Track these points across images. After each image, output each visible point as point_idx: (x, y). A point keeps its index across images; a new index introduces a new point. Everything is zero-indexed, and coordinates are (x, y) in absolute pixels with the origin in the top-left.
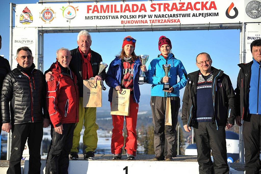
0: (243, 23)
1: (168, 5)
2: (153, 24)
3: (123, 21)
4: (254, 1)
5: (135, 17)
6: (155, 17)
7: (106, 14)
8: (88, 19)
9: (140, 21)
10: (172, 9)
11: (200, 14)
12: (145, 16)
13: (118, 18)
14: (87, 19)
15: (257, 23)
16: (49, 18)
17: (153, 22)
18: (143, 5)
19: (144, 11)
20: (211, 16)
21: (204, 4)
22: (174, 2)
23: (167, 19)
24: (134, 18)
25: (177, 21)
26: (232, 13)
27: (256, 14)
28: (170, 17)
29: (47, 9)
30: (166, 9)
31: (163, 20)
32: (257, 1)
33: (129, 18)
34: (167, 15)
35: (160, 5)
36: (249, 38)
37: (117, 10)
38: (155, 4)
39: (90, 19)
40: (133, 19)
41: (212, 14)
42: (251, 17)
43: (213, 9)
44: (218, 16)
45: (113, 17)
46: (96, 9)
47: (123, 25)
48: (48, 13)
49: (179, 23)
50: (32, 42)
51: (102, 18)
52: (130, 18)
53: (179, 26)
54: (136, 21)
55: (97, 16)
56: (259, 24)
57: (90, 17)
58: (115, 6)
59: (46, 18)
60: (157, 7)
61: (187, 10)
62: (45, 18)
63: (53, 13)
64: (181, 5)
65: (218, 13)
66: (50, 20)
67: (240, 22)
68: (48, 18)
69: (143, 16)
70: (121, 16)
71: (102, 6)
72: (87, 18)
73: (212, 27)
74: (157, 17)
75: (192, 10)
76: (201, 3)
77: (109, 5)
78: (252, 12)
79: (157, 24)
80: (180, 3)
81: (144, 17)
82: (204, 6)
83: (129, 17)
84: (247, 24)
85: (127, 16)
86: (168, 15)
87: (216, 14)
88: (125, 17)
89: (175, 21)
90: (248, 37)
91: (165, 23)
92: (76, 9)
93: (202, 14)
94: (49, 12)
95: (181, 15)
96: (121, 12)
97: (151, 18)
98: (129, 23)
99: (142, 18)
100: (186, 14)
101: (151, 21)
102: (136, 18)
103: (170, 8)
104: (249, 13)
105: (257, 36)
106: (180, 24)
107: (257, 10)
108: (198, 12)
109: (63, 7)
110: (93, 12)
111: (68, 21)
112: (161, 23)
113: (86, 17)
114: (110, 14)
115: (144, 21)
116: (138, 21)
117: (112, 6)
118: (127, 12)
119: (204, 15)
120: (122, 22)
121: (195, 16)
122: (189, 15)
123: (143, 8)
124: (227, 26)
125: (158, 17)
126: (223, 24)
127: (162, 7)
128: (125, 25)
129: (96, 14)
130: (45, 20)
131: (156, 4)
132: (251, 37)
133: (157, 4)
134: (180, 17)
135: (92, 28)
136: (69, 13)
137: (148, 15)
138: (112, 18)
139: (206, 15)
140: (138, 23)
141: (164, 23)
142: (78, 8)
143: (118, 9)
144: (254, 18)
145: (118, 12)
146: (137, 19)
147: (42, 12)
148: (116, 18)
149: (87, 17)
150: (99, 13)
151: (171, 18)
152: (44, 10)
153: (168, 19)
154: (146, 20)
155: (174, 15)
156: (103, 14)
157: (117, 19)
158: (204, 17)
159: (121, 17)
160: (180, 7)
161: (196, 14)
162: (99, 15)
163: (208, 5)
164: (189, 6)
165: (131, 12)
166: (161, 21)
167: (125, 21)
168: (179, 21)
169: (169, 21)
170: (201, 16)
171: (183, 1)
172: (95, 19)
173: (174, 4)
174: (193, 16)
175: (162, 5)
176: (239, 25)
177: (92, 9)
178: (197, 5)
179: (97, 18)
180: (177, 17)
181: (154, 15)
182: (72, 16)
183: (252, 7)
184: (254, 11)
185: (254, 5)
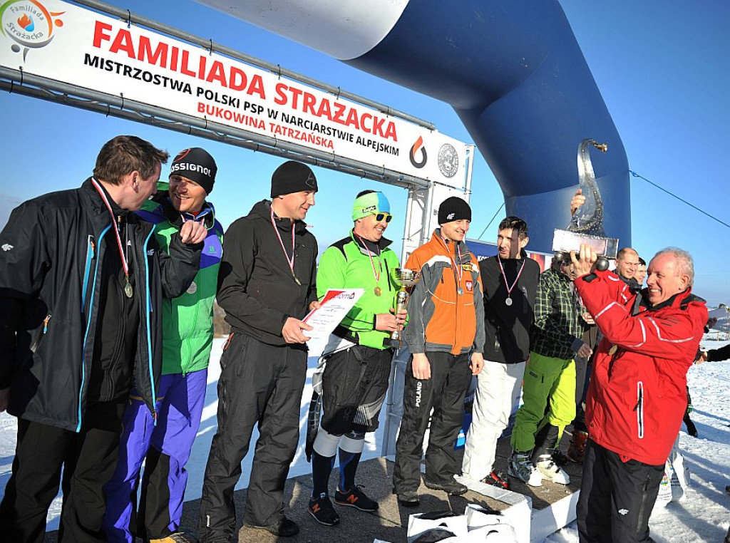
0: (432, 181)
1: (314, 100)
2: (278, 134)
3: (204, 105)
4: (450, 145)
5: (236, 102)
6: (282, 120)
7: (155, 69)
8: (94, 64)
9: (247, 117)
10: (321, 112)
11: (370, 142)
12: (261, 109)
13: (190, 93)
14: (91, 64)
15: (448, 186)
17: (278, 129)
18: (257, 78)
19: (258, 95)
20: (388, 152)
21: (378, 122)
22: (326, 97)
23: (309, 132)
24: (234, 106)
25: (327, 143)
26: (418, 157)
27: (449, 170)
28: (314, 130)
30: (308, 108)
31: (299, 132)
32: (452, 147)
33: (219, 102)
34: (308, 122)
35: (296, 92)
37: (190, 68)
38: (286, 87)
39: (102, 67)
40: (231, 108)
41: (389, 149)
42: (443, 173)
43: (391, 138)
44: (398, 155)
45: (176, 85)
46: (123, 44)
47: (201, 115)
49: (329, 150)
51: (140, 75)
52: (223, 103)
54: (236, 115)
55: (126, 67)
56: (450, 190)
57: (102, 60)
58: (186, 54)
60: (290, 95)
61: (347, 124)
64: (338, 109)
65: (398, 150)
67: (427, 178)
69: (257, 108)
70: (200, 91)
71: (144, 41)
72: (90, 60)
74: (287, 121)
75: (357, 127)
76: (373, 118)
77: (166, 46)
78: (445, 163)
79: (286, 138)
80: (336, 104)
81: (259, 111)
82: (377, 126)
83: (220, 98)
84: (435, 185)
85: (216, 94)
86: (311, 123)
87: (396, 150)
88: (209, 95)
89: (324, 142)
91: (304, 140)
92: (54, 19)
95: (336, 132)
97: (275, 118)
98: (219, 115)
99: (252, 111)
100: (345, 133)
101: (274, 128)
102: (238, 107)
103: (316, 108)
104: (442, 166)
106: (333, 153)
107: (451, 162)
108: (367, 136)
110: (114, 49)
111: (15, 49)
112: (296, 137)
113: (87, 56)
114: (166, 72)
115: (256, 120)
116: (241, 117)
117: (175, 50)
118: (217, 83)
119: (376, 147)
120: (201, 106)
121: (361, 144)
122: (351, 138)
123: (257, 87)
125: (291, 123)
126: (406, 174)
127: (301, 98)
128: (209, 118)
129: (122, 57)
131: (289, 89)
133: (291, 89)
134: (334, 135)
136: (25, 23)
137: (269, 110)
138: (173, 88)
139: (380, 148)
140: (241, 122)
141: (301, 139)
142: (61, 15)
143: (194, 65)
144: (447, 177)
145: (193, 74)
146: (240, 111)
148: (184, 91)
149: (92, 58)
150: (134, 57)
151: (316, 133)
153: (310, 133)
154: (262, 121)
155: (323, 128)
156: (145, 66)
157: (187, 93)
158: (377, 151)
159: (198, 93)
160: (336, 112)
161: (364, 139)
162: (134, 63)
163: (384, 127)
164: (353, 118)
165: (226, 86)
166: (295, 134)
167: (208, 106)
168: (332, 146)
169: (311, 139)
170: (371, 146)
171: (342, 101)
172: (118, 72)
173: (325, 101)
174: (357, 143)
175: (301, 94)
176: (426, 183)
177: (113, 39)
178: (367, 120)
179: (125, 71)
180: (328, 134)
181: (282, 114)
182: (37, 37)
183: (446, 156)
184: (447, 164)
185: (448, 152)
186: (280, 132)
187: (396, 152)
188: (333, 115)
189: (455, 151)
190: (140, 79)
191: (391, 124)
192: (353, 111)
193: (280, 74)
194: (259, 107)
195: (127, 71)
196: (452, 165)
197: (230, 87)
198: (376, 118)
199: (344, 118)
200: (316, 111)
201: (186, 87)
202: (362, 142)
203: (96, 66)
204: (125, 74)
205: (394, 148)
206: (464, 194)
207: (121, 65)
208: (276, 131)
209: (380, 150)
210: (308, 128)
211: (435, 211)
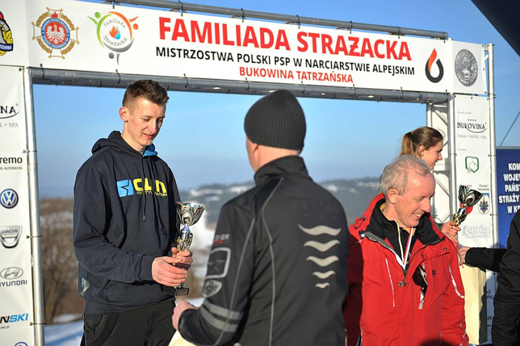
0: (452, 93)
1: (330, 39)
2: (304, 79)
3: (244, 69)
4: (465, 50)
6: (306, 66)
7: (205, 47)
8: (163, 54)
9: (278, 71)
10: (338, 49)
11: (385, 68)
12: (288, 60)
13: (233, 61)
14: (161, 55)
15: (469, 94)
16: (60, 43)
17: (304, 75)
18: (281, 32)
19: (284, 48)
20: (404, 73)
21: (391, 45)
22: (340, 33)
23: (329, 71)
24: (267, 63)
25: (347, 78)
26: (435, 72)
27: (468, 77)
28: (334, 68)
29: (52, 12)
30: (327, 48)
31: (321, 74)
32: (469, 52)
33: (255, 62)
34: (328, 62)
35: (314, 36)
37: (229, 39)
38: (305, 34)
39: (168, 56)
40: (265, 66)
41: (404, 70)
42: (462, 83)
43: (405, 58)
44: (414, 74)
45: (222, 57)
46: (180, 31)
47: (243, 78)
48: (55, 26)
49: (350, 85)
50: (13, 113)
51: (195, 55)
52: (258, 63)
54: (270, 71)
55: (184, 50)
56: (472, 98)
57: (168, 49)
58: (225, 26)
59: (53, 42)
60: (309, 40)
61: (363, 55)
62: (49, 40)
63: (70, 29)
64: (352, 43)
65: (413, 69)
66: (62, 49)
67: (446, 91)
68: (56, 41)
69: (284, 60)
70: (239, 56)
71: (194, 24)
72: (161, 52)
74: (311, 66)
75: (372, 56)
76: (385, 43)
77: (210, 24)
78: (463, 72)
79: (312, 82)
80: (350, 39)
81: (287, 62)
82: (390, 49)
83: (255, 59)
84: (456, 97)
85: (252, 56)
86: (330, 62)
87: (411, 69)
88: (247, 58)
89: (344, 77)
91: (326, 80)
92: (132, 24)
93: (389, 66)
94: (59, 25)
95: (354, 65)
97: (300, 65)
98: (256, 74)
99: (281, 64)
100: (362, 64)
101: (301, 74)
102: (270, 63)
103: (333, 46)
104: (460, 75)
105: (470, 122)
106: (353, 87)
107: (469, 69)
108: (381, 62)
109: (97, 15)
110: (174, 38)
111: (111, 56)
112: (320, 79)
113: (158, 49)
114: (213, 47)
115: (286, 71)
117: (217, 25)
118: (251, 46)
119: (392, 71)
120: (242, 70)
122: (367, 68)
123: (283, 40)
125: (314, 67)
127: (319, 41)
128: (250, 79)
129: (181, 43)
130: (48, 47)
131: (308, 35)
132: (462, 124)
133: (311, 35)
134: (352, 69)
136: (114, 33)
137: (294, 59)
138: (220, 59)
140: (274, 76)
141: (324, 80)
142: (136, 20)
143: (232, 36)
144: (467, 85)
145: (232, 43)
146: (272, 66)
147: (39, 22)
148: (228, 60)
149: (161, 50)
150: (189, 41)
151: (337, 71)
152: (45, 15)
153: (332, 73)
154: (290, 71)
155: (342, 64)
156: (197, 46)
157: (230, 61)
158: (393, 75)
159: (239, 58)
160: (351, 46)
161: (379, 66)
162: (190, 46)
163: (397, 49)
164: (367, 48)
165: (258, 47)
166: (318, 76)
167: (247, 69)
168: (351, 80)
169: (333, 77)
170: (387, 71)
171: (355, 34)
173: (340, 38)
174: (374, 70)
175: (319, 37)
176: (445, 97)
177: (172, 29)
178: (380, 46)
179: (185, 54)
180: (346, 69)
181: (305, 61)
182: (123, 42)
183: (463, 63)
184: (466, 71)
185: (465, 58)
186: (306, 77)
187: (411, 71)
188: (349, 49)
189: (472, 55)
190: (195, 58)
191: (404, 44)
192: (366, 41)
193: (299, 22)
194: (286, 58)
197: (262, 47)
198: (388, 42)
199: (358, 50)
200: (334, 49)
201: (229, 56)
202: (378, 71)
203: (165, 55)
204: (185, 57)
205: (409, 68)
206: (488, 99)
207: (181, 50)
208: (303, 77)
209: (396, 73)
210: (328, 68)
211: (459, 124)
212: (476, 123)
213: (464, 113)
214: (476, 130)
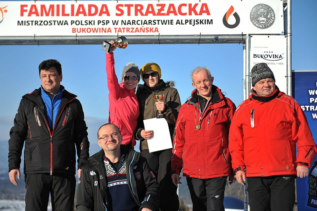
0: (247, 34)
1: (142, 7)
2: (120, 32)
3: (75, 29)
4: (262, 4)
5: (93, 23)
6: (122, 24)
7: (50, 18)
9: (100, 28)
10: (147, 12)
11: (187, 21)
12: (108, 22)
13: (68, 25)
14: (20, 25)
15: (266, 34)
17: (120, 30)
18: (104, 6)
19: (105, 15)
20: (203, 24)
21: (192, 6)
22: (150, 2)
23: (139, 27)
24: (92, 25)
25: (154, 30)
26: (232, 20)
27: (264, 23)
28: (144, 24)
30: (139, 13)
31: (133, 28)
32: (265, 5)
33: (83, 25)
34: (139, 21)
35: (129, 6)
36: (255, 57)
37: (66, 13)
38: (122, 5)
39: (25, 25)
40: (90, 26)
41: (204, 22)
42: (258, 27)
43: (206, 14)
44: (212, 24)
45: (60, 23)
46: (33, 11)
47: (74, 34)
49: (157, 33)
51: (42, 23)
52: (85, 25)
53: (158, 38)
54: (94, 29)
55: (35, 21)
56: (268, 37)
57: (25, 21)
58: (63, 6)
60: (125, 9)
61: (168, 14)
64: (160, 7)
65: (212, 20)
67: (242, 33)
69: (105, 22)
71: (43, 7)
72: (19, 23)
73: (204, 40)
74: (125, 24)
75: (176, 14)
76: (188, 6)
77: (53, 6)
78: (258, 19)
79: (126, 34)
80: (158, 5)
81: (107, 23)
82: (192, 9)
83: (83, 23)
84: (252, 37)
85: (81, 21)
86: (141, 21)
88: (78, 23)
89: (151, 30)
90: (254, 55)
91: (137, 32)
92: (3, 10)
93: (190, 20)
95: (160, 22)
96: (73, 15)
97: (117, 24)
98: (84, 32)
99: (102, 25)
100: (167, 20)
101: (117, 30)
102: (94, 24)
103: (144, 11)
104: (255, 21)
105: (266, 53)
106: (158, 35)
108: (184, 18)
110: (29, 15)
112: (132, 32)
113: (18, 22)
114: (55, 18)
115: (106, 28)
116: (97, 29)
117: (58, 6)
118: (81, 15)
119: (193, 23)
121: (180, 24)
122: (171, 22)
123: (105, 10)
124: (224, 39)
125: (127, 24)
126: (220, 35)
127: (133, 9)
128: (79, 34)
129: (34, 17)
131: (124, 6)
132: (258, 55)
133: (126, 5)
134: (158, 24)
135: (28, 38)
137: (113, 21)
138: (59, 25)
139: (196, 22)
140: (97, 32)
141: (135, 32)
143: (68, 10)
144: (262, 28)
145: (68, 15)
146: (96, 26)
148: (64, 25)
150: (39, 16)
151: (145, 26)
153: (141, 27)
154: (109, 28)
155: (150, 21)
156: (44, 18)
157: (66, 25)
158: (193, 25)
159: (72, 23)
160: (158, 10)
161: (182, 20)
162: (39, 19)
163: (198, 9)
164: (172, 10)
165: (86, 16)
166: (131, 30)
167: (77, 29)
169: (143, 30)
170: (188, 23)
171: (162, 2)
172: (32, 25)
173: (150, 5)
174: (177, 23)
175: (133, 6)
176: (241, 37)
177: (28, 10)
178: (183, 8)
179: (35, 23)
180: (153, 24)
181: (121, 21)
183: (258, 13)
184: (262, 19)
185: (262, 10)
186: (121, 31)
187: (210, 22)
188: (156, 12)
189: (269, 7)
190: (42, 25)
191: (205, 5)
192: (171, 5)
194: (107, 21)
195: (36, 23)
196: (267, 18)
197: (89, 15)
198: (190, 5)
200: (144, 13)
201: (65, 22)
202: (180, 22)
203: (23, 25)
204: (35, 25)
205: (208, 20)
206: (285, 37)
207: (33, 21)
208: (119, 31)
209: (196, 24)
210: (139, 24)
211: (255, 56)
212: (273, 54)
213: (260, 47)
214: (272, 59)
